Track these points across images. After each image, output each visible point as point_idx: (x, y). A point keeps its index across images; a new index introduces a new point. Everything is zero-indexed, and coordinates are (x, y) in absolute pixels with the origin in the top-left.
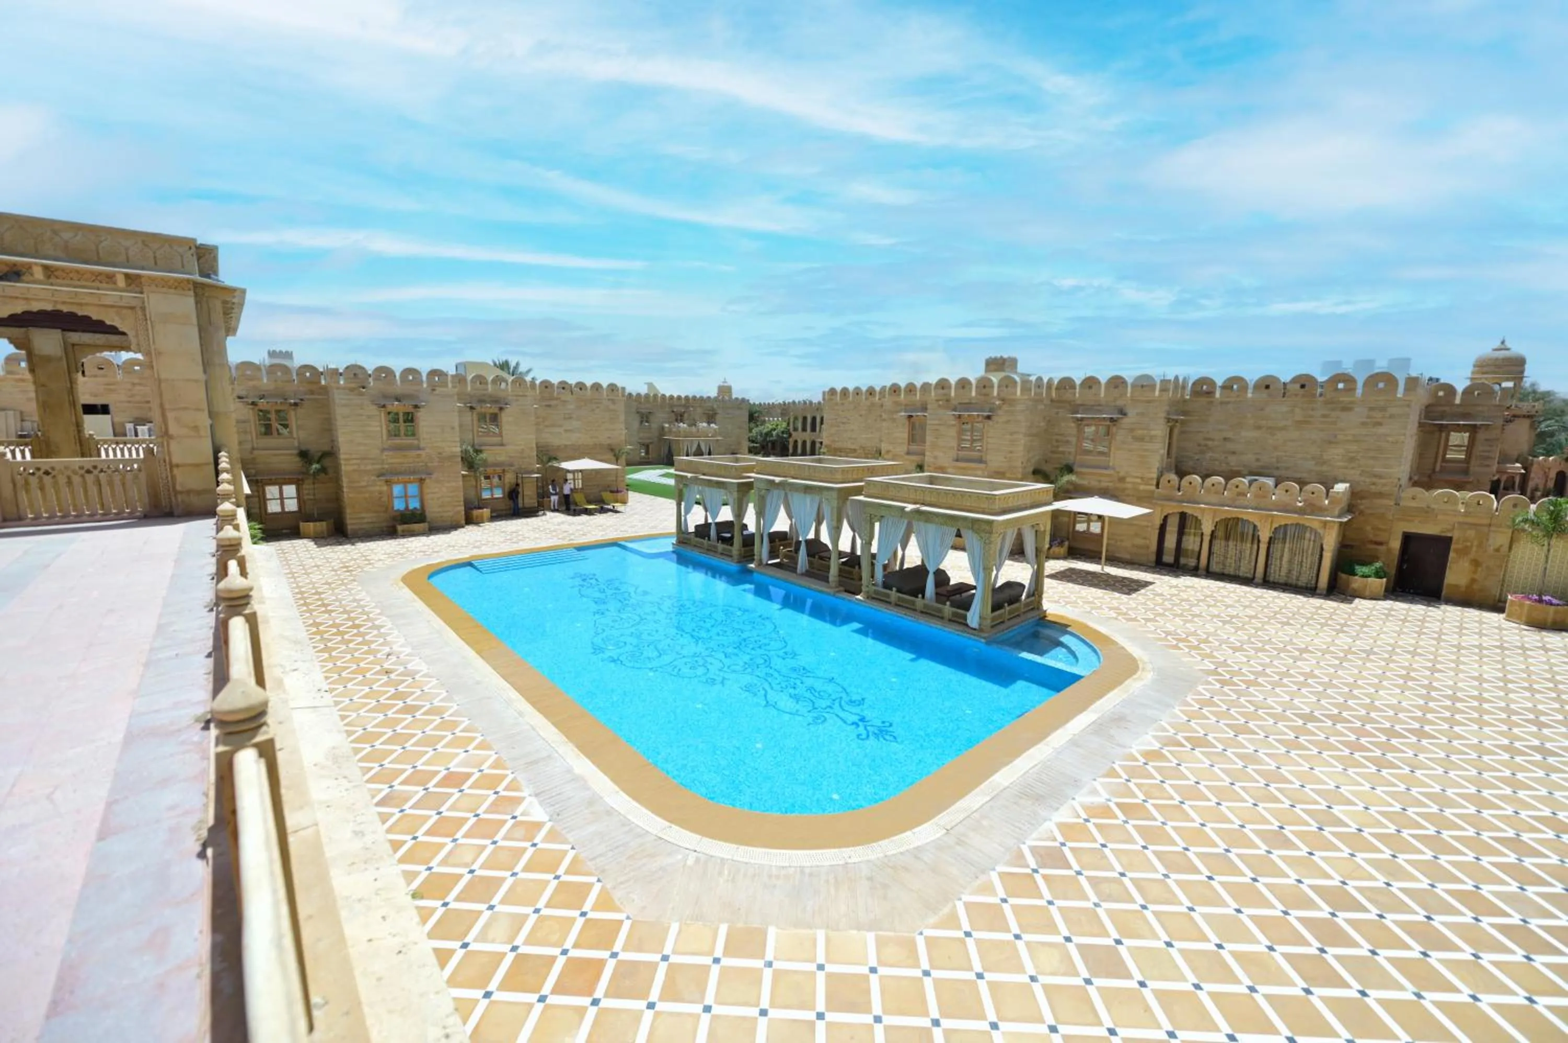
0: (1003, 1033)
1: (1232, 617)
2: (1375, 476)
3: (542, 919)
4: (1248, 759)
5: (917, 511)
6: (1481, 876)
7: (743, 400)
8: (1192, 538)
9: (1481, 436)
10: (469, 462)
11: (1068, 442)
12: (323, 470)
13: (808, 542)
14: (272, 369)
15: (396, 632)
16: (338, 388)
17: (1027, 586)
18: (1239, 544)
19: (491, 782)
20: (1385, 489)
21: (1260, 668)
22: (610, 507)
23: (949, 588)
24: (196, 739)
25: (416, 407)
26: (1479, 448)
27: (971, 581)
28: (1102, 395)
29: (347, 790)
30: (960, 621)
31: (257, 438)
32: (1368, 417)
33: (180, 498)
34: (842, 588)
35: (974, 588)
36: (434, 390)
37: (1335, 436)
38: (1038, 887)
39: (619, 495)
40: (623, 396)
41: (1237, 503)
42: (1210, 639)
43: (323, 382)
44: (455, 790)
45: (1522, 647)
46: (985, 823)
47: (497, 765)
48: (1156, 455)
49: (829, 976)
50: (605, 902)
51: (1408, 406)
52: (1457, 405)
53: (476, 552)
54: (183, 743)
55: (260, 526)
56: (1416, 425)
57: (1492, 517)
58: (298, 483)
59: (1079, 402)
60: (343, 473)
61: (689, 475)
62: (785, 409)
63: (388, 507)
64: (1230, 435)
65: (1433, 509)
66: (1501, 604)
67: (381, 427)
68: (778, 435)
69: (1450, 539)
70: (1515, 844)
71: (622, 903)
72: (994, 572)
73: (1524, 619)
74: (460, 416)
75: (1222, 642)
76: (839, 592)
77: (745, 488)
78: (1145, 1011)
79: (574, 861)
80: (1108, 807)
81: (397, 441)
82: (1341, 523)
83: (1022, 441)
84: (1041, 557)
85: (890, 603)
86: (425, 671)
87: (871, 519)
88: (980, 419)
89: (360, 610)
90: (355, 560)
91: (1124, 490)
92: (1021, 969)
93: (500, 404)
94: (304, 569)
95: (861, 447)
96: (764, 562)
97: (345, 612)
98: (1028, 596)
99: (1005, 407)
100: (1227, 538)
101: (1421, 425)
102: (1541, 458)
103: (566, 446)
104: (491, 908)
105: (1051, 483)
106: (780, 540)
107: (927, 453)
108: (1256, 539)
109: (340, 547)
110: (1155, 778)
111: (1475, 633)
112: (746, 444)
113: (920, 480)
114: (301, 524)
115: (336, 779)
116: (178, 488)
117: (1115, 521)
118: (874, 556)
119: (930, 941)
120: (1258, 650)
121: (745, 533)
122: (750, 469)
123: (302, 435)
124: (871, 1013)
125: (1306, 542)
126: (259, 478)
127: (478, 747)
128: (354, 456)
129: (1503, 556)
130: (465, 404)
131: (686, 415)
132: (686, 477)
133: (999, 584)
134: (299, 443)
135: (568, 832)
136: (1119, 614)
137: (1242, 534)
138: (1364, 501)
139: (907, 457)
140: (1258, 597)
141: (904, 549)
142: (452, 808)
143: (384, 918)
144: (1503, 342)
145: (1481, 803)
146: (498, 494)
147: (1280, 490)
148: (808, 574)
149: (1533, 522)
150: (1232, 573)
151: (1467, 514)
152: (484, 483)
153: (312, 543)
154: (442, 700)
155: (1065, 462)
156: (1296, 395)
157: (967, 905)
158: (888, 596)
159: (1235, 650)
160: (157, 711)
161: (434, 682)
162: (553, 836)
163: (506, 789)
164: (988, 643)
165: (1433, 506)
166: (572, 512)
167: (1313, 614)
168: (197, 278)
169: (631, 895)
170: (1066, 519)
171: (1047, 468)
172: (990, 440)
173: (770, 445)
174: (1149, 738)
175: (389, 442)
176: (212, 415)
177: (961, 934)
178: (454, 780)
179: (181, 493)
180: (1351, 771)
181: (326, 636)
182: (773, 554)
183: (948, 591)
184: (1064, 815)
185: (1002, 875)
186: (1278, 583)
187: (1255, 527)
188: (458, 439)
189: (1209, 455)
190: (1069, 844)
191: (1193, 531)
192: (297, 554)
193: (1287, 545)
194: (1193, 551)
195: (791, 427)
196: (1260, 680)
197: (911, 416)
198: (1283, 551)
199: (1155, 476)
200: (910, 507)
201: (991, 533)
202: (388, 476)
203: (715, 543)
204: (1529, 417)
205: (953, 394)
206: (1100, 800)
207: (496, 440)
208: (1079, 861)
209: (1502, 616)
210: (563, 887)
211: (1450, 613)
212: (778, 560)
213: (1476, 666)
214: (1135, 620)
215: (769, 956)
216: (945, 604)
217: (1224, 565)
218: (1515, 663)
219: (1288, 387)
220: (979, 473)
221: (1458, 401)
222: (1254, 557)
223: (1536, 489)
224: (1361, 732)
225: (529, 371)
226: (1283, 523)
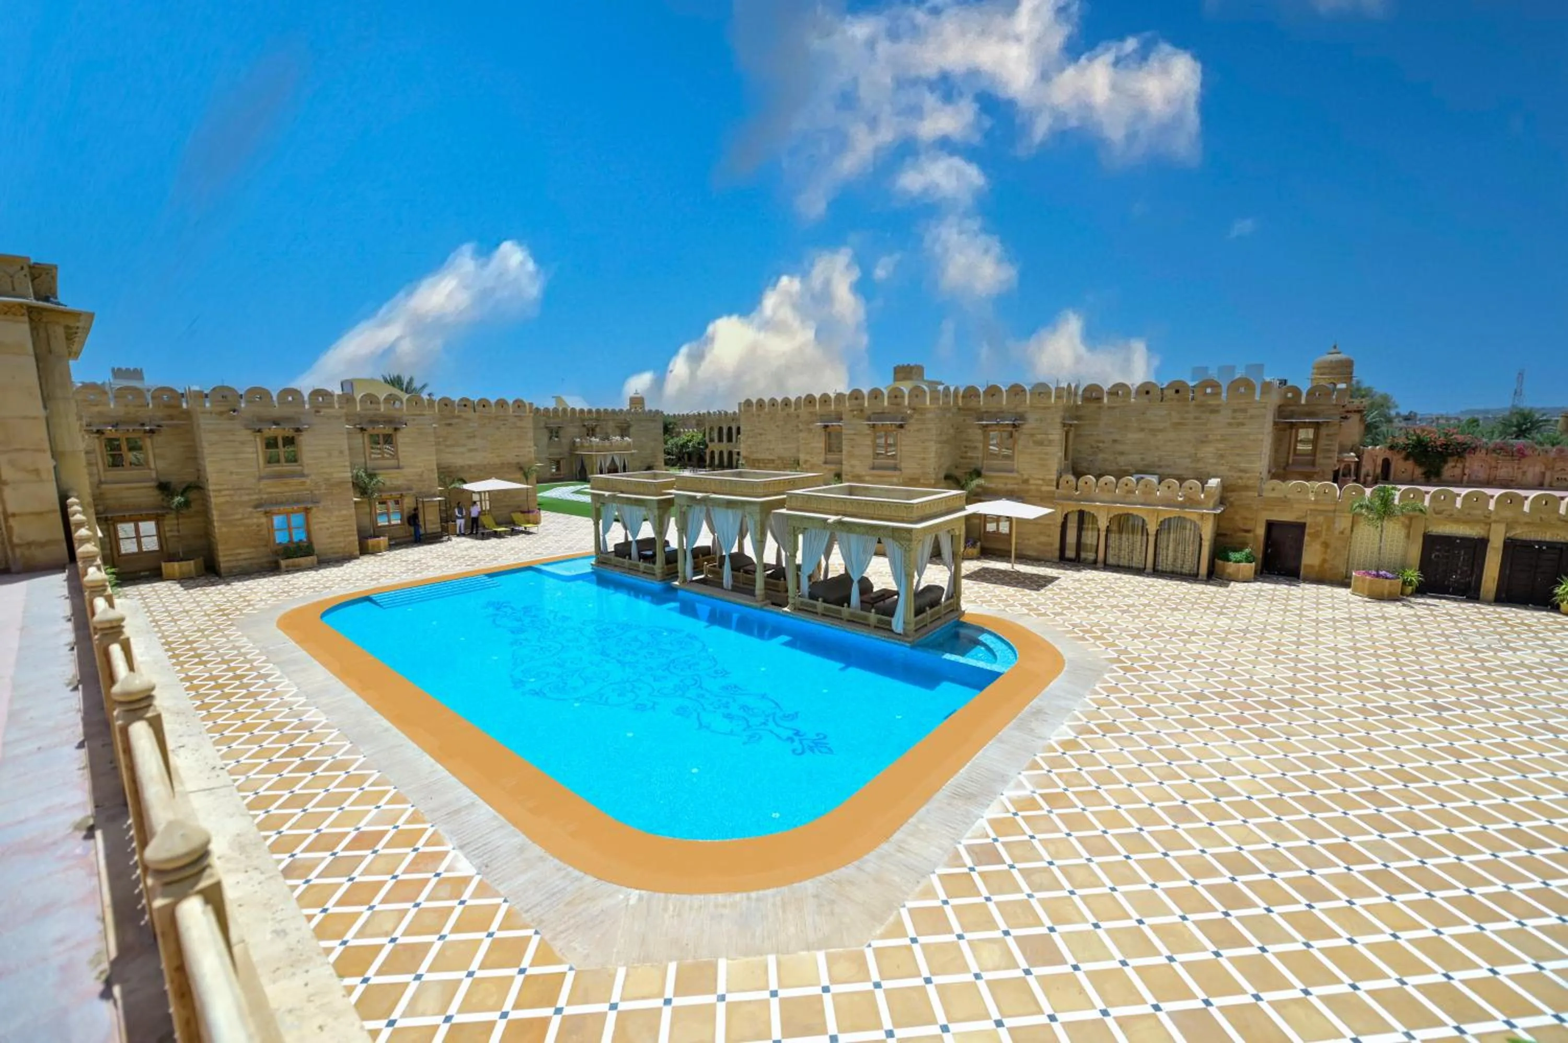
0: (953, 1034)
1: (1128, 606)
2: (1244, 471)
3: (477, 983)
4: (1153, 740)
5: (840, 523)
6: (1351, 829)
7: (657, 412)
8: (1090, 533)
9: (1324, 431)
10: (361, 488)
11: (975, 448)
12: (187, 504)
13: (732, 556)
14: (120, 394)
15: (287, 681)
16: (203, 413)
17: (946, 588)
18: (1131, 536)
19: (407, 838)
20: (1250, 482)
21: (1156, 654)
22: (522, 528)
23: (872, 595)
24: (78, 851)
25: (298, 430)
26: (1322, 443)
27: (893, 587)
28: (1004, 403)
29: (260, 883)
30: (885, 627)
31: (105, 470)
32: (1234, 418)
33: (18, 551)
34: (768, 601)
35: (897, 593)
36: (318, 412)
37: (1207, 436)
38: (975, 885)
39: (531, 516)
40: (531, 412)
41: (1127, 500)
42: (1112, 628)
43: (184, 406)
44: (369, 852)
45: (1367, 618)
46: (923, 827)
47: (413, 819)
48: (1055, 457)
49: (783, 1001)
50: (545, 955)
51: (1265, 407)
52: (1303, 405)
53: (373, 585)
54: (63, 858)
55: (113, 570)
56: (1271, 424)
57: (1336, 503)
58: (158, 519)
59: (984, 410)
60: (213, 506)
61: (607, 494)
62: (700, 420)
63: (268, 541)
64: (1117, 437)
65: (1289, 499)
66: (1347, 580)
67: (257, 452)
68: (694, 447)
69: (1305, 524)
70: (1373, 796)
71: (563, 954)
72: (916, 578)
73: (1366, 593)
74: (348, 438)
75: (1122, 631)
76: (766, 605)
77: (666, 506)
78: (1080, 993)
79: (508, 914)
80: (1034, 799)
81: (276, 468)
82: (1215, 514)
83: (933, 447)
84: (957, 559)
85: (817, 613)
86: (325, 721)
87: (794, 531)
88: (894, 427)
89: (242, 659)
90: (231, 602)
91: (1027, 491)
92: (965, 968)
93: (395, 424)
94: (170, 615)
95: (779, 458)
96: (689, 579)
97: (223, 661)
98: (947, 599)
99: (916, 416)
100: (1120, 532)
101: (1275, 423)
102: (1370, 447)
103: (470, 467)
104: (418, 977)
105: (962, 488)
106: (703, 556)
107: (844, 462)
108: (1144, 530)
109: (213, 588)
110: (1073, 767)
111: (1329, 608)
112: (662, 457)
113: (841, 491)
114: (163, 564)
115: (246, 872)
116: (16, 540)
117: (1021, 522)
118: (799, 567)
119: (878, 952)
120: (1153, 636)
121: (667, 549)
122: (670, 485)
123: (161, 465)
124: (827, 1033)
125: (1188, 532)
126: (109, 515)
127: (393, 801)
128: (225, 487)
129: (1347, 538)
130: (355, 425)
131: (598, 430)
132: (603, 495)
133: (921, 588)
134: (157, 473)
135: (499, 884)
136: (1030, 610)
137: (1133, 526)
138: (1232, 494)
139: (824, 466)
140: (1149, 586)
141: (827, 558)
142: (366, 872)
143: (321, 1028)
144: (1335, 347)
145: (1345, 763)
146: (396, 520)
147: (1163, 487)
148: (735, 589)
149: (1367, 507)
150: (1126, 564)
151: (1316, 502)
152: (379, 509)
153: (178, 585)
154: (345, 753)
155: (973, 466)
156: (1172, 400)
157: (911, 911)
158: (815, 606)
159: (1134, 637)
160: (21, 822)
161: (336, 733)
162: (483, 890)
163: (426, 845)
164: (914, 646)
165: (1289, 496)
166: (479, 535)
167: (1197, 599)
168: (32, 301)
169: (572, 944)
170: (977, 521)
171: (957, 473)
172: (903, 448)
173: (686, 456)
174: (1064, 728)
175: (268, 470)
176: (55, 455)
177: (907, 941)
178: (365, 840)
179: (19, 545)
180: (1238, 743)
181: (201, 691)
182: (697, 570)
183: (872, 599)
184: (993, 812)
185: (942, 877)
186: (1166, 572)
187: (1143, 520)
188: (347, 464)
189: (1101, 456)
190: (1001, 839)
191: (1090, 526)
192: (161, 599)
193: (1172, 535)
194: (1091, 545)
195: (707, 439)
196: (1157, 664)
197: (826, 427)
198: (1168, 541)
199: (1054, 477)
200: (832, 518)
201: (910, 540)
202: (266, 507)
203: (637, 562)
204: (1359, 411)
205: (866, 404)
206: (1026, 793)
207: (393, 462)
208: (1011, 856)
209: (1349, 590)
210: (497, 945)
211: (1308, 590)
212: (702, 576)
213: (1332, 637)
214: (1045, 614)
215: (721, 990)
216: (870, 612)
217: (1119, 557)
218: (1362, 631)
219: (1165, 392)
220: (895, 480)
221: (1303, 401)
222: (1144, 548)
223: (1368, 475)
224: (1244, 706)
225: (424, 387)
226: (1167, 516)
